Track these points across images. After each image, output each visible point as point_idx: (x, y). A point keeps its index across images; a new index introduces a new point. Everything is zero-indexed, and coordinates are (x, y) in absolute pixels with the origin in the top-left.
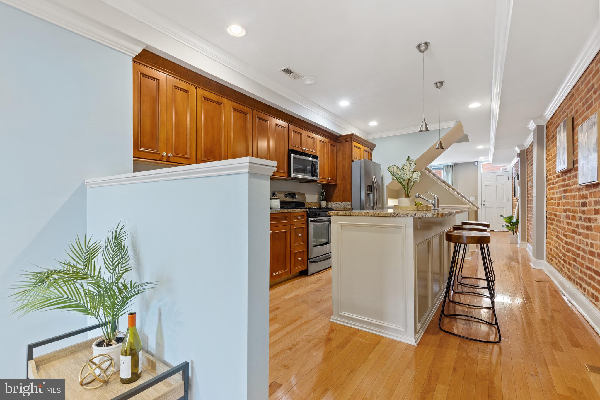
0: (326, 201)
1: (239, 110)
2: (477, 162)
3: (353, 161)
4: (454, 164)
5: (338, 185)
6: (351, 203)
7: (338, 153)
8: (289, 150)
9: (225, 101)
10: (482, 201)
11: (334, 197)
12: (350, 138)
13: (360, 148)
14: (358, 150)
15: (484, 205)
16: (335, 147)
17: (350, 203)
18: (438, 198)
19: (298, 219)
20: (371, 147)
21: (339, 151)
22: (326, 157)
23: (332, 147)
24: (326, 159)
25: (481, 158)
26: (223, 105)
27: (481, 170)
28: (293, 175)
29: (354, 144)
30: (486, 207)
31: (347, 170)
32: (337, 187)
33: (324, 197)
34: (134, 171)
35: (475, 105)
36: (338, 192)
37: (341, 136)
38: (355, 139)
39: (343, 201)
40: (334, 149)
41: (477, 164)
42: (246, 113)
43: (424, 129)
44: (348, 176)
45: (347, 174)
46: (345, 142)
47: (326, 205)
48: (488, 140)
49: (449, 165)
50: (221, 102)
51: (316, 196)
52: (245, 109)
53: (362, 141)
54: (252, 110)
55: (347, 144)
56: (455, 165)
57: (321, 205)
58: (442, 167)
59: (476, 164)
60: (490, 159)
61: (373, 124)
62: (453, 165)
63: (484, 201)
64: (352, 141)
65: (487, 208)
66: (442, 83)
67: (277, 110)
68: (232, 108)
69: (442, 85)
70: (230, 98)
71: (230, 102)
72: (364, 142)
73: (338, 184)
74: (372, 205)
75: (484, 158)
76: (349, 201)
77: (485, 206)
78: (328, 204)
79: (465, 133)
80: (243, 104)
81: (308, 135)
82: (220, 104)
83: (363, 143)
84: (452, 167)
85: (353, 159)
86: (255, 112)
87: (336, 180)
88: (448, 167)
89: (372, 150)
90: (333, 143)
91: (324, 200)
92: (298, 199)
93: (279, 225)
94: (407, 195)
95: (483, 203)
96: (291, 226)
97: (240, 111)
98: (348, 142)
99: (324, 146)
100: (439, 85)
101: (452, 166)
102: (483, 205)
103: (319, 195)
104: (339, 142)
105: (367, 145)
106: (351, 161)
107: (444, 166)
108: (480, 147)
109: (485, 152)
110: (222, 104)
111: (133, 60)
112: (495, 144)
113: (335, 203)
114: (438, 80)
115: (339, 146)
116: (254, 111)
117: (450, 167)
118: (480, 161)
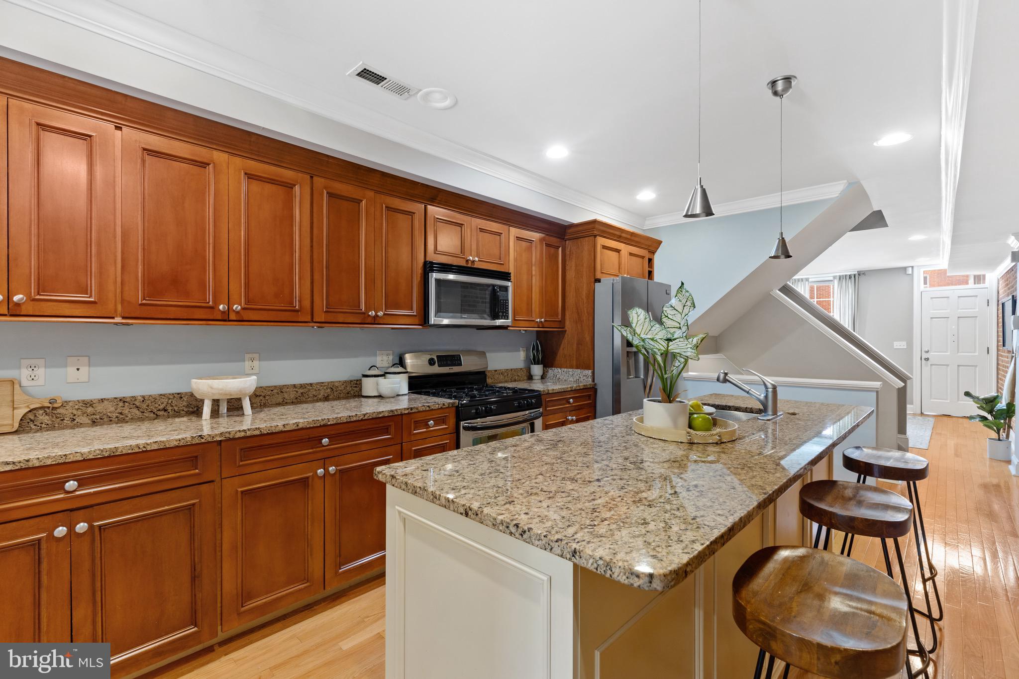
0: (542, 365)
1: (268, 178)
2: (911, 268)
3: (599, 281)
4: (858, 271)
5: (567, 332)
6: (593, 373)
7: (567, 263)
8: (425, 263)
9: (220, 157)
10: (923, 352)
11: (560, 357)
12: (592, 229)
13: (618, 251)
14: (615, 254)
15: (927, 359)
16: (560, 249)
17: (590, 371)
19: (427, 426)
20: (651, 245)
21: (570, 257)
22: (534, 273)
23: (552, 250)
24: (534, 278)
25: (921, 260)
26: (214, 167)
27: (919, 285)
28: (433, 320)
29: (601, 241)
30: (931, 365)
31: (585, 301)
32: (566, 336)
33: (539, 358)
35: (893, 139)
36: (566, 348)
37: (573, 226)
38: (602, 231)
39: (577, 368)
40: (558, 254)
41: (910, 273)
42: (291, 184)
43: (698, 210)
44: (587, 312)
45: (585, 309)
46: (581, 239)
47: (544, 373)
48: (938, 223)
49: (846, 275)
50: (205, 161)
51: (522, 355)
52: (288, 174)
53: (624, 235)
54: (312, 177)
55: (586, 243)
56: (860, 273)
57: (532, 373)
58: (832, 278)
59: (909, 271)
60: (944, 262)
61: (647, 196)
62: (855, 275)
63: (927, 352)
64: (595, 236)
65: (934, 366)
66: (788, 79)
67: (384, 175)
68: (243, 173)
69: (790, 87)
70: (234, 149)
71: (238, 161)
72: (629, 237)
73: (566, 328)
74: (642, 377)
75: (927, 258)
76: (588, 368)
77: (929, 363)
78: (547, 372)
79: (875, 208)
80: (279, 164)
81: (481, 227)
82: (204, 165)
83: (626, 238)
84: (856, 278)
85: (598, 276)
86: (319, 181)
87: (562, 322)
88: (845, 279)
89: (654, 253)
90: (554, 240)
91: (538, 364)
92: (469, 364)
93: (363, 448)
95: (925, 356)
96: (403, 447)
97: (270, 179)
98: (587, 239)
99: (529, 249)
101: (853, 277)
102: (925, 359)
103: (527, 350)
104: (569, 239)
105: (637, 242)
106: (593, 280)
107: (835, 277)
108: (917, 237)
109: (931, 248)
110: (209, 164)
112: (953, 233)
113: (560, 370)
114: (778, 74)
115: (571, 248)
116: (315, 178)
117: (848, 278)
118: (918, 266)
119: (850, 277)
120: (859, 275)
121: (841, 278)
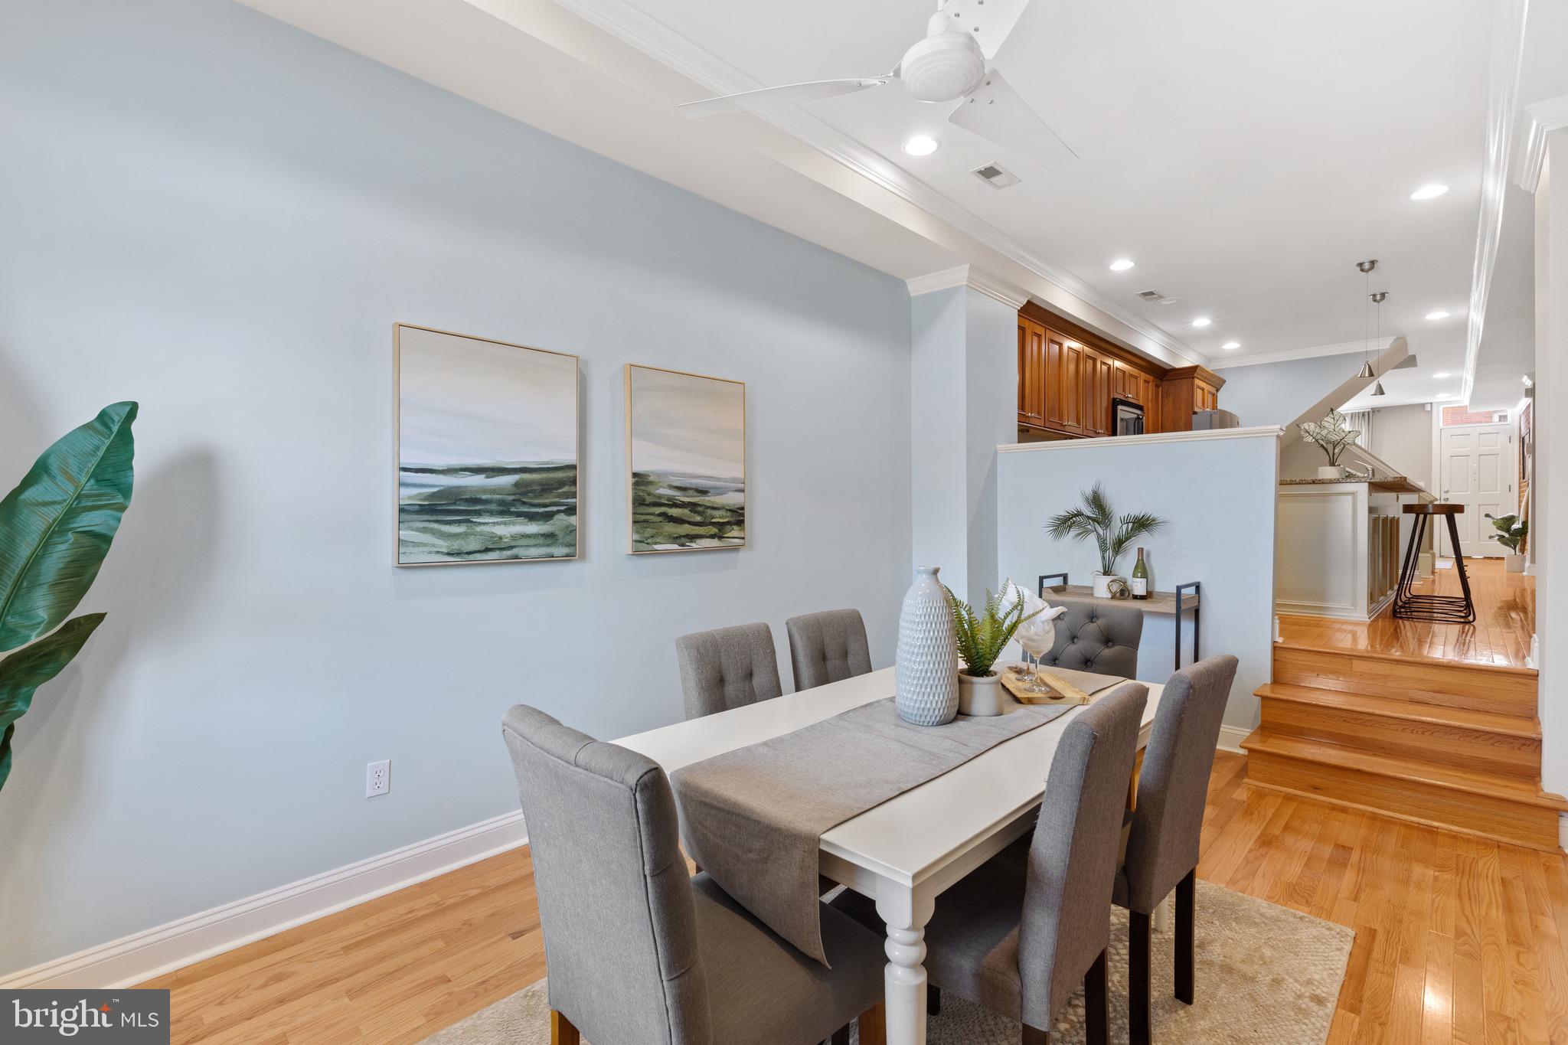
2: (1429, 405)
3: (1195, 413)
4: (1372, 408)
7: (1166, 398)
8: (1114, 399)
10: (1442, 493)
12: (1191, 372)
13: (1203, 390)
14: (1201, 392)
16: (1160, 387)
18: (1373, 470)
20: (1218, 384)
21: (1168, 394)
22: (1149, 407)
25: (1442, 397)
27: (1438, 420)
29: (1197, 382)
34: (1019, 442)
35: (1437, 316)
37: (1174, 370)
38: (1200, 375)
40: (1159, 392)
43: (1367, 375)
46: (1180, 380)
48: (1461, 363)
49: (1359, 413)
53: (1207, 376)
54: (1084, 347)
55: (1184, 384)
56: (1375, 411)
59: (1428, 408)
60: (1464, 398)
61: (1232, 345)
62: (1369, 413)
63: (1446, 492)
64: (1193, 378)
66: (1383, 295)
69: (1385, 298)
75: (1449, 395)
79: (1411, 353)
81: (1131, 373)
82: (1061, 345)
83: (1208, 379)
84: (1370, 416)
85: (1195, 409)
86: (1085, 349)
88: (1357, 417)
89: (1217, 390)
90: (1158, 381)
94: (1332, 464)
95: (1444, 496)
97: (1075, 350)
98: (1185, 380)
99: (1148, 389)
100: (1378, 297)
101: (1367, 415)
104: (1169, 381)
105: (1213, 382)
106: (1192, 413)
108: (1441, 375)
109: (1453, 385)
111: (1019, 315)
112: (1477, 369)
114: (1378, 292)
115: (1169, 387)
117: (1361, 416)
118: (1438, 403)
119: (1363, 414)
120: (1373, 412)
121: (1354, 416)
